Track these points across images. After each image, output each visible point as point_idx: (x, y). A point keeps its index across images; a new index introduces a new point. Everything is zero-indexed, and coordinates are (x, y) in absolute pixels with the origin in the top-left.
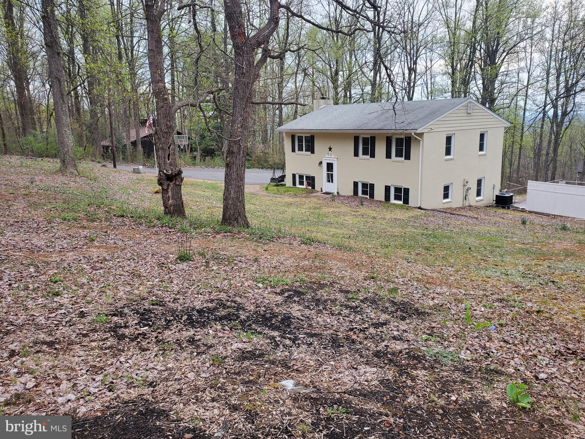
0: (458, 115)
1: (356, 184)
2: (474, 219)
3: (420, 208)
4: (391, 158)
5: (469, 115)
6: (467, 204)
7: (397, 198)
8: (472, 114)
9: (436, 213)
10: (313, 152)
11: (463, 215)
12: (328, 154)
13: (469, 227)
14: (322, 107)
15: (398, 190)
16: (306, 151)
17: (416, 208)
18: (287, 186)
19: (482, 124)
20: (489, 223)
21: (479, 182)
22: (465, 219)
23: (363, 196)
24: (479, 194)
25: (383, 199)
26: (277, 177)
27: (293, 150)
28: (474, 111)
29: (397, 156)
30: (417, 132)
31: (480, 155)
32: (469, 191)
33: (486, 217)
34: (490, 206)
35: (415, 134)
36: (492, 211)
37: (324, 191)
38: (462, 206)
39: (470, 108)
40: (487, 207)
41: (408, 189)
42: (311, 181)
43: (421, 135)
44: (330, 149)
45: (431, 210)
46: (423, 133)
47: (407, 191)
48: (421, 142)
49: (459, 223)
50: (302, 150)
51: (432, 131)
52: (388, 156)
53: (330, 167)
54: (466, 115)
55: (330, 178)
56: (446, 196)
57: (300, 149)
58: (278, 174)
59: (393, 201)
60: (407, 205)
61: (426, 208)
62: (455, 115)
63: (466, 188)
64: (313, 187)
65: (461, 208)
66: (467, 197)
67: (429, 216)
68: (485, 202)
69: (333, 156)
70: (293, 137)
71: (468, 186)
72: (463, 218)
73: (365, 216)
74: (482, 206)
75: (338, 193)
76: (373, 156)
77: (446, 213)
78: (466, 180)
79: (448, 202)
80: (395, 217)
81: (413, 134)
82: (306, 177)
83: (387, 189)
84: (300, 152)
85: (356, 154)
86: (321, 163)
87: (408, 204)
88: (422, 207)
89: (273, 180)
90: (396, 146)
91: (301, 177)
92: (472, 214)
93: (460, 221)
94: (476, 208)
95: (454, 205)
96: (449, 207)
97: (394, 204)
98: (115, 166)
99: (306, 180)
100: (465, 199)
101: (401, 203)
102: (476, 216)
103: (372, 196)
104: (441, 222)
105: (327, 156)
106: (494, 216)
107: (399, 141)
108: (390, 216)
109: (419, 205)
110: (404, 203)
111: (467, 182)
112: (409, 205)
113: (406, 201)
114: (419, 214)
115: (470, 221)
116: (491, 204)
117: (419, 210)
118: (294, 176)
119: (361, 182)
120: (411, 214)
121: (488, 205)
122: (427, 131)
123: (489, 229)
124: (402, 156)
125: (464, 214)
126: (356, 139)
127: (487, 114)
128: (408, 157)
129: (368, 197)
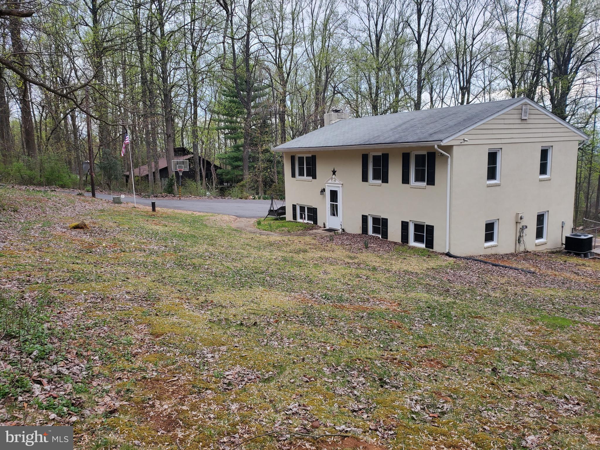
0: (506, 121)
1: (365, 219)
2: (529, 275)
3: (448, 255)
4: (408, 183)
5: (524, 122)
6: (522, 249)
7: (418, 239)
8: (529, 121)
9: (470, 263)
10: (314, 177)
11: (511, 268)
12: (332, 179)
13: (519, 290)
14: (333, 122)
15: (419, 227)
16: (307, 175)
17: (443, 254)
18: (287, 219)
19: (544, 135)
20: (552, 282)
21: (540, 218)
22: (514, 275)
23: (374, 235)
24: (539, 234)
25: (399, 240)
26: (275, 209)
27: (293, 175)
28: (532, 117)
29: (417, 180)
30: (442, 144)
31: (541, 181)
32: (525, 231)
33: (549, 272)
34: (557, 252)
35: (440, 147)
36: (560, 260)
37: (327, 228)
38: (514, 252)
39: (526, 112)
40: (553, 253)
41: (433, 227)
42: (313, 213)
43: (449, 149)
44: (334, 172)
45: (465, 258)
46: (451, 147)
47: (430, 229)
48: (449, 160)
49: (503, 281)
50: (304, 175)
51: (466, 143)
52: (406, 180)
53: (334, 195)
54: (519, 121)
55: (334, 211)
56: (489, 237)
57: (301, 174)
58: (277, 205)
59: (412, 243)
60: (431, 250)
61: (458, 255)
62: (502, 121)
63: (519, 226)
64: (315, 222)
65: (512, 254)
66: (521, 239)
67: (460, 268)
68: (550, 246)
69: (337, 182)
70: (293, 158)
71: (523, 223)
72: (511, 272)
73: (362, 266)
74: (545, 251)
75: (343, 230)
76: (385, 180)
77: (486, 263)
78: (520, 215)
79: (492, 247)
80: (405, 268)
81: (436, 146)
82: (308, 208)
83: (405, 226)
84: (301, 178)
85: (365, 179)
86: (323, 191)
87: (432, 248)
88: (452, 253)
89: (271, 212)
90: (416, 167)
91: (302, 209)
92: (527, 265)
93: (506, 278)
94: (536, 254)
95: (502, 251)
96: (493, 253)
97: (413, 248)
98: (94, 195)
99: (308, 212)
100: (519, 243)
101: (423, 246)
102: (532, 269)
103: (385, 235)
104: (475, 279)
105: (330, 181)
106: (562, 269)
107: (420, 159)
108: (398, 267)
109: (447, 251)
110: (426, 247)
111: (521, 218)
112: (434, 250)
113: (430, 244)
114: (444, 264)
115: (523, 278)
116: (558, 250)
117: (447, 258)
118: (294, 207)
119: (371, 215)
120: (433, 263)
121: (555, 250)
122: (458, 143)
123: (552, 293)
124: (424, 181)
125: (514, 266)
126: (365, 158)
127: (551, 121)
128: (431, 182)
129: (380, 236)
